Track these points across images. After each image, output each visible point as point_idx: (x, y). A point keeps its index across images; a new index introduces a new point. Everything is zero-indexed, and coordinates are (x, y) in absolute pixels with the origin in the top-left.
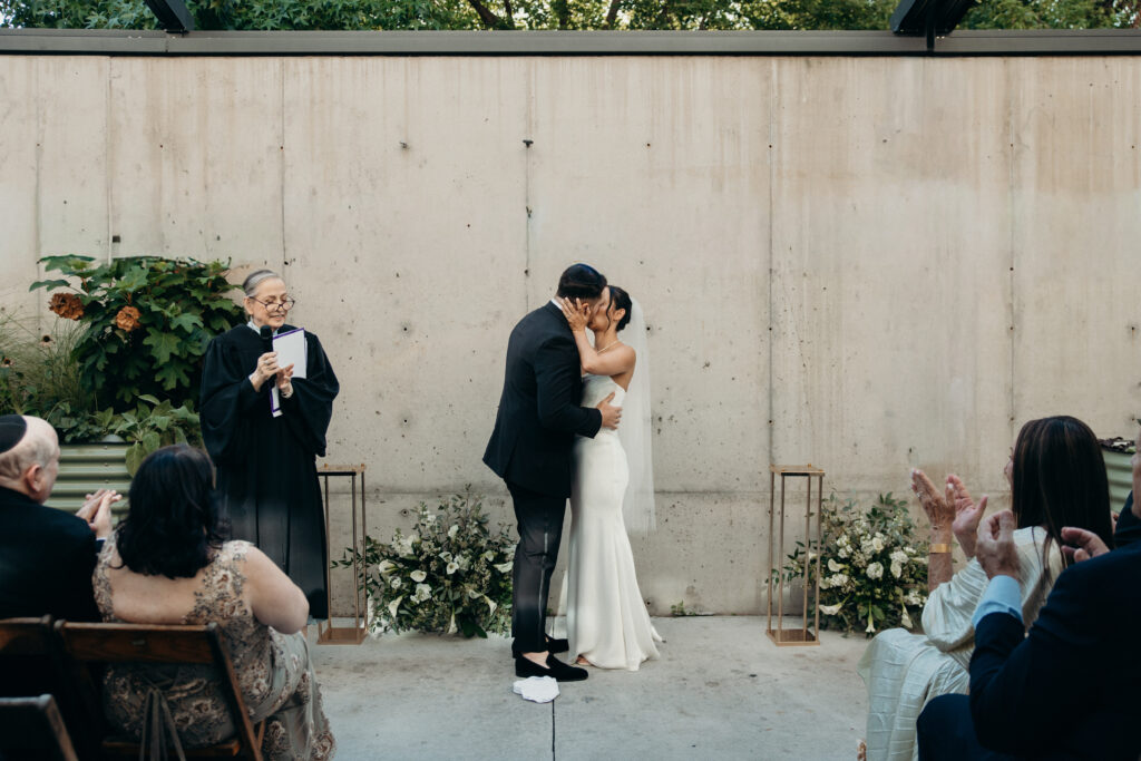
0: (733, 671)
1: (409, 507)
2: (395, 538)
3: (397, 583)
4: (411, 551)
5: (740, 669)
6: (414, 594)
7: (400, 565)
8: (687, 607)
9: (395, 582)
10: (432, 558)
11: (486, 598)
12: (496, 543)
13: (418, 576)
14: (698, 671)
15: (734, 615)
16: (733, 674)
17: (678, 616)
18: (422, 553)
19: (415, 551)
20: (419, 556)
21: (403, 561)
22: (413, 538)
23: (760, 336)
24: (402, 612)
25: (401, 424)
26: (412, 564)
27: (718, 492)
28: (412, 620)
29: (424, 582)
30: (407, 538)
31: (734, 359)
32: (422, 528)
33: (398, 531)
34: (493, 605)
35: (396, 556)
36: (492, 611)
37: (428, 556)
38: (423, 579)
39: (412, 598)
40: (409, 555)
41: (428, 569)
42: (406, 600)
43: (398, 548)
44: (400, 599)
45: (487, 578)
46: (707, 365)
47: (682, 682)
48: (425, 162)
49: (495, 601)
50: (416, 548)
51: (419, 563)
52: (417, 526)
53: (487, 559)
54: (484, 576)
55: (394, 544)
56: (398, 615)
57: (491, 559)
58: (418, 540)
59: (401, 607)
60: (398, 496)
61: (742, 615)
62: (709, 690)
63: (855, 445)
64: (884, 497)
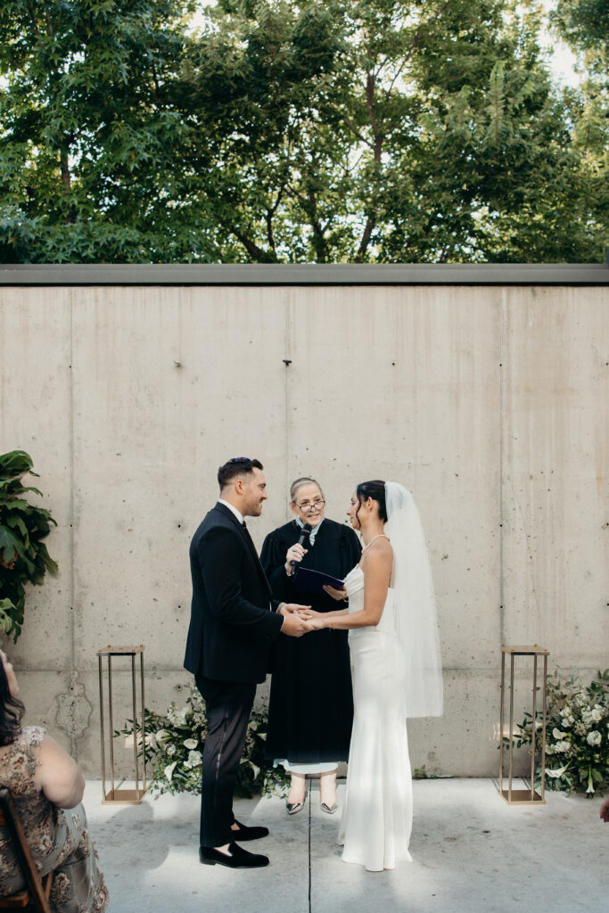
0: (469, 828)
1: (182, 683)
2: (171, 710)
3: (172, 750)
4: (184, 722)
5: (475, 826)
6: (187, 760)
7: (175, 734)
8: (429, 770)
9: (170, 749)
10: (203, 729)
11: (251, 763)
12: (260, 715)
13: (191, 744)
14: (438, 828)
15: (470, 777)
16: (469, 831)
17: (420, 778)
18: (194, 724)
19: (188, 722)
20: (191, 726)
21: (177, 730)
22: (187, 710)
23: (492, 532)
24: (177, 775)
25: (176, 609)
26: (186, 733)
27: (456, 669)
28: (185, 782)
29: (195, 750)
30: (181, 709)
31: (469, 551)
32: (194, 701)
33: (173, 704)
34: (256, 770)
35: (171, 726)
36: (256, 775)
37: (199, 727)
38: (195, 746)
39: (185, 763)
40: (182, 725)
41: (199, 738)
42: (180, 766)
43: (172, 720)
44: (174, 764)
45: (252, 745)
46: (446, 557)
47: (424, 838)
48: (197, 379)
49: (258, 766)
50: (189, 719)
51: (192, 733)
52: (189, 700)
53: (251, 729)
54: (249, 744)
55: (170, 716)
56: (173, 778)
57: (255, 728)
58: (191, 712)
59: (176, 771)
60: (173, 674)
61: (478, 777)
62: (447, 845)
63: (577, 627)
64: (602, 673)
